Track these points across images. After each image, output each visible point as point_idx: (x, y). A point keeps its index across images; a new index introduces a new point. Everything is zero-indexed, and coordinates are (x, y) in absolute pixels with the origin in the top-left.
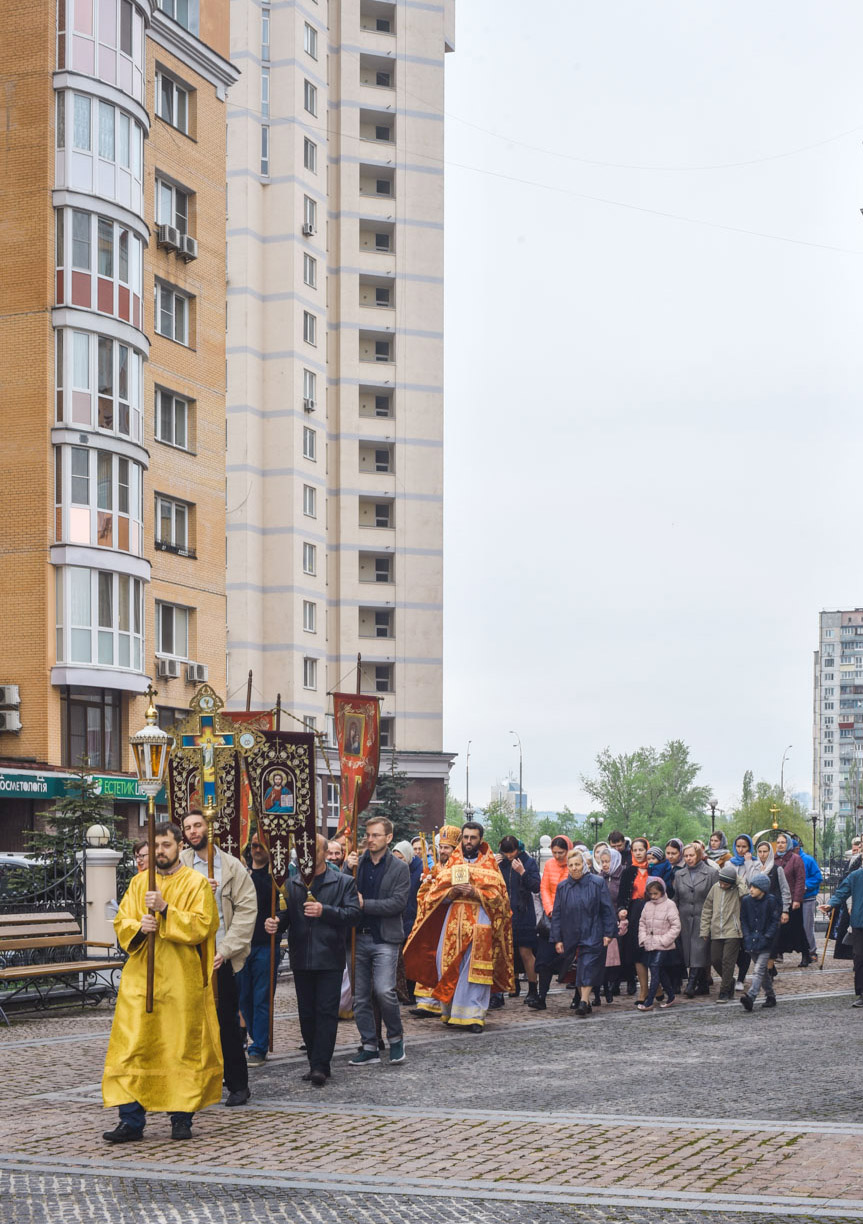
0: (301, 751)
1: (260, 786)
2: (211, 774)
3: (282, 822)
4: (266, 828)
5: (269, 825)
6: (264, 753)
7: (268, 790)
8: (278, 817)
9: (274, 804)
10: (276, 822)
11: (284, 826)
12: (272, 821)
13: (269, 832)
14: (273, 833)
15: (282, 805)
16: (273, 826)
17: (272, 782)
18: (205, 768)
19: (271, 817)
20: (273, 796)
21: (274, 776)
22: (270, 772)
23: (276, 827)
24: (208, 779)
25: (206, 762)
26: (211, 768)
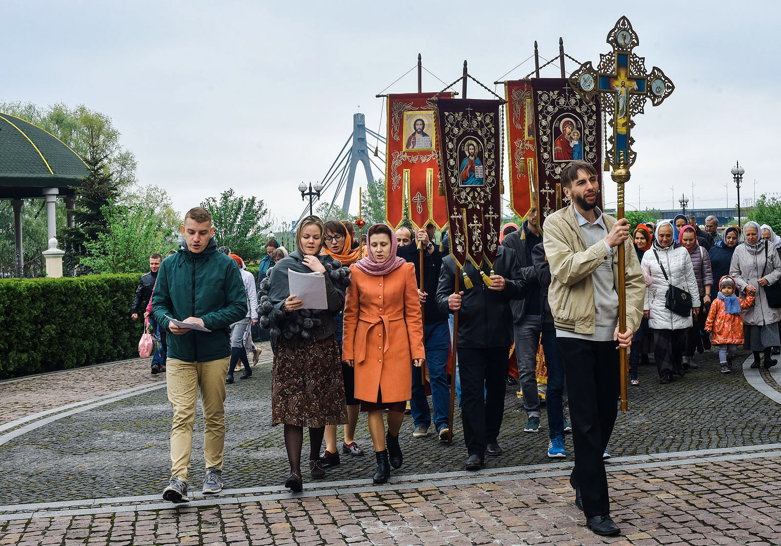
0: (488, 120)
4: (462, 202)
6: (458, 122)
7: (465, 160)
8: (473, 189)
9: (470, 176)
11: (478, 199)
12: (468, 194)
13: (466, 206)
14: (470, 207)
15: (477, 176)
16: (469, 199)
17: (467, 153)
18: (619, 117)
20: (469, 167)
21: (469, 146)
23: (472, 200)
24: (620, 130)
25: (620, 110)
26: (624, 117)
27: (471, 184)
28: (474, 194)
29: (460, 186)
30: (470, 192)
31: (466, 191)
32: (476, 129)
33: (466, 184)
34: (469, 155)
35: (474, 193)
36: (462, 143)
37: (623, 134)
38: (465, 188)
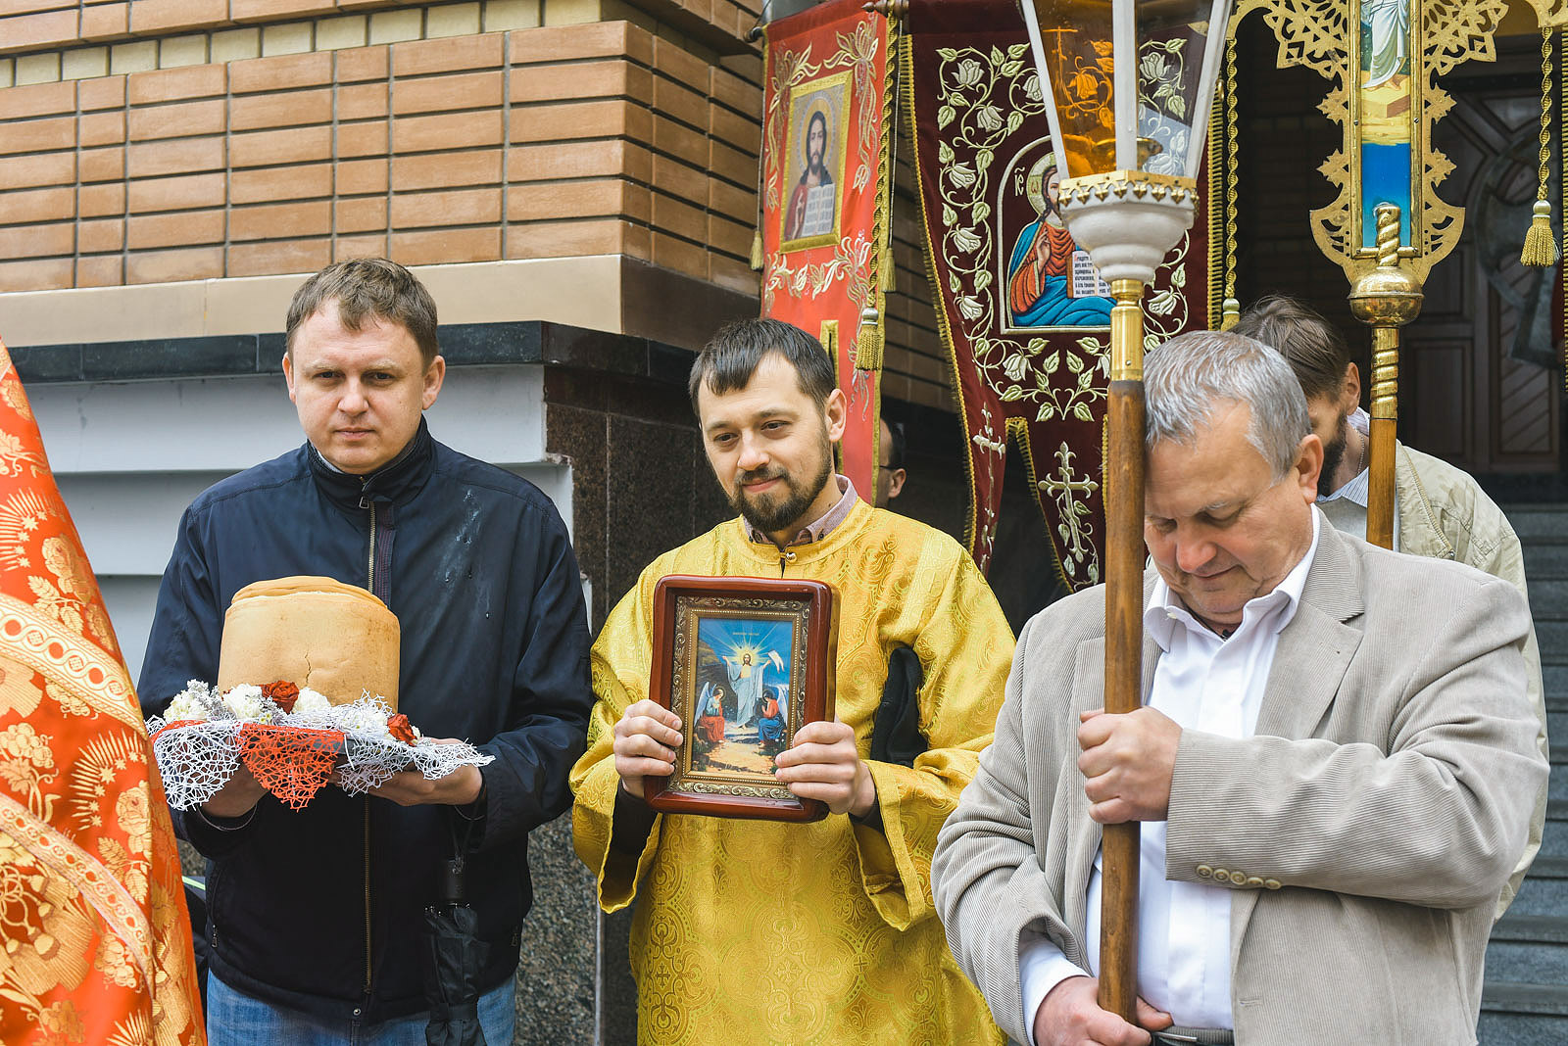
1: (992, 219)
2: (1394, 109)
3: (1075, 363)
4: (1013, 394)
5: (1029, 382)
6: (1005, 82)
7: (1027, 232)
8: (1062, 343)
9: (1046, 290)
10: (1052, 363)
11: (1085, 381)
12: (1037, 361)
13: (1027, 409)
14: (1045, 413)
15: (1078, 291)
16: (1044, 384)
17: (1037, 202)
18: (1370, 80)
19: (1036, 346)
20: (1042, 256)
22: (1028, 161)
23: (1051, 387)
24: (1381, 130)
25: (1375, 52)
26: (1395, 81)
27: (1049, 324)
28: (1063, 364)
29: (1004, 331)
30: (1047, 352)
31: (1027, 352)
32: (1093, 106)
33: (1028, 325)
34: (1047, 211)
35: (1063, 357)
36: (1018, 165)
37: (1393, 143)
38: (1024, 339)
